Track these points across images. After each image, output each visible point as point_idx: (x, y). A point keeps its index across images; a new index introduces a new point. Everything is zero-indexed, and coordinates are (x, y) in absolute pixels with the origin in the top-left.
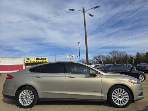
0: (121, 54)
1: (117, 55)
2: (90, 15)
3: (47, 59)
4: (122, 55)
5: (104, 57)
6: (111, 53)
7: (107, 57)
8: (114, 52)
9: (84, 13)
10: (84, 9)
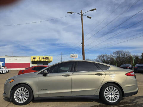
1: (121, 55)
2: (88, 17)
3: (52, 58)
4: (126, 55)
5: (108, 57)
6: (114, 53)
7: (111, 56)
8: (118, 52)
9: (82, 15)
10: (82, 12)
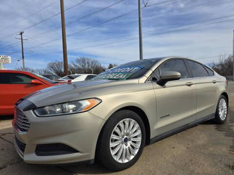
0: (92, 63)
1: (87, 64)
4: (94, 65)
8: (83, 60)
